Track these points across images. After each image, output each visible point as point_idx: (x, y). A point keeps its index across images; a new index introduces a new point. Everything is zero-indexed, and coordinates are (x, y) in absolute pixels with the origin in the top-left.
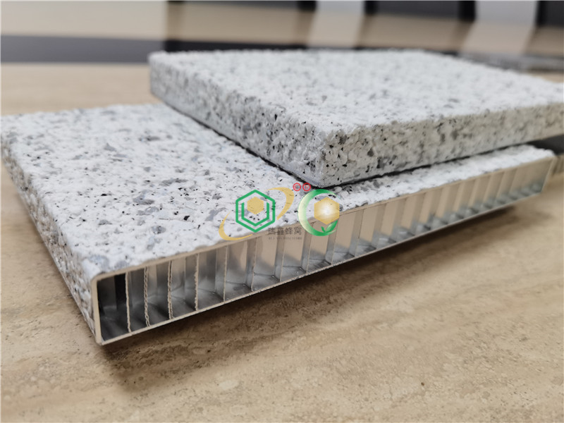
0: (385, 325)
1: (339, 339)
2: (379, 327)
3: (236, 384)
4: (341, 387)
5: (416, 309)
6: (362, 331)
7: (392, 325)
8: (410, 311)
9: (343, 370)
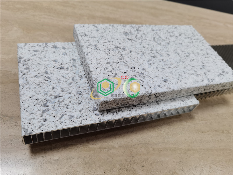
0: (107, 150)
1: (91, 151)
2: (104, 150)
3: (58, 158)
4: (83, 167)
5: (119, 147)
6: (99, 150)
7: (108, 150)
8: (117, 147)
9: (87, 162)
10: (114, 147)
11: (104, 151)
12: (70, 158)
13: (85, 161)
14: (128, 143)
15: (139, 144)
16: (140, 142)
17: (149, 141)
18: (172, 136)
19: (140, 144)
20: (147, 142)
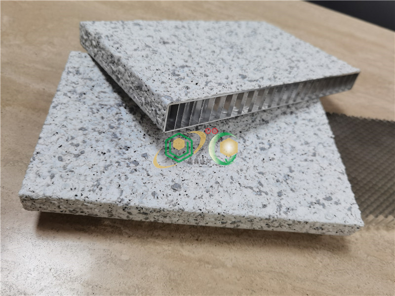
0: (210, 266)
1: (184, 262)
2: (206, 265)
3: (128, 259)
4: (164, 285)
5: (233, 267)
6: (198, 263)
7: (213, 268)
8: (229, 266)
9: (172, 278)
10: (223, 266)
11: (205, 267)
12: (147, 264)
13: (170, 276)
14: (251, 264)
15: (269, 272)
16: (271, 267)
17: (288, 272)
18: (335, 273)
19: (271, 271)
20: (284, 271)
